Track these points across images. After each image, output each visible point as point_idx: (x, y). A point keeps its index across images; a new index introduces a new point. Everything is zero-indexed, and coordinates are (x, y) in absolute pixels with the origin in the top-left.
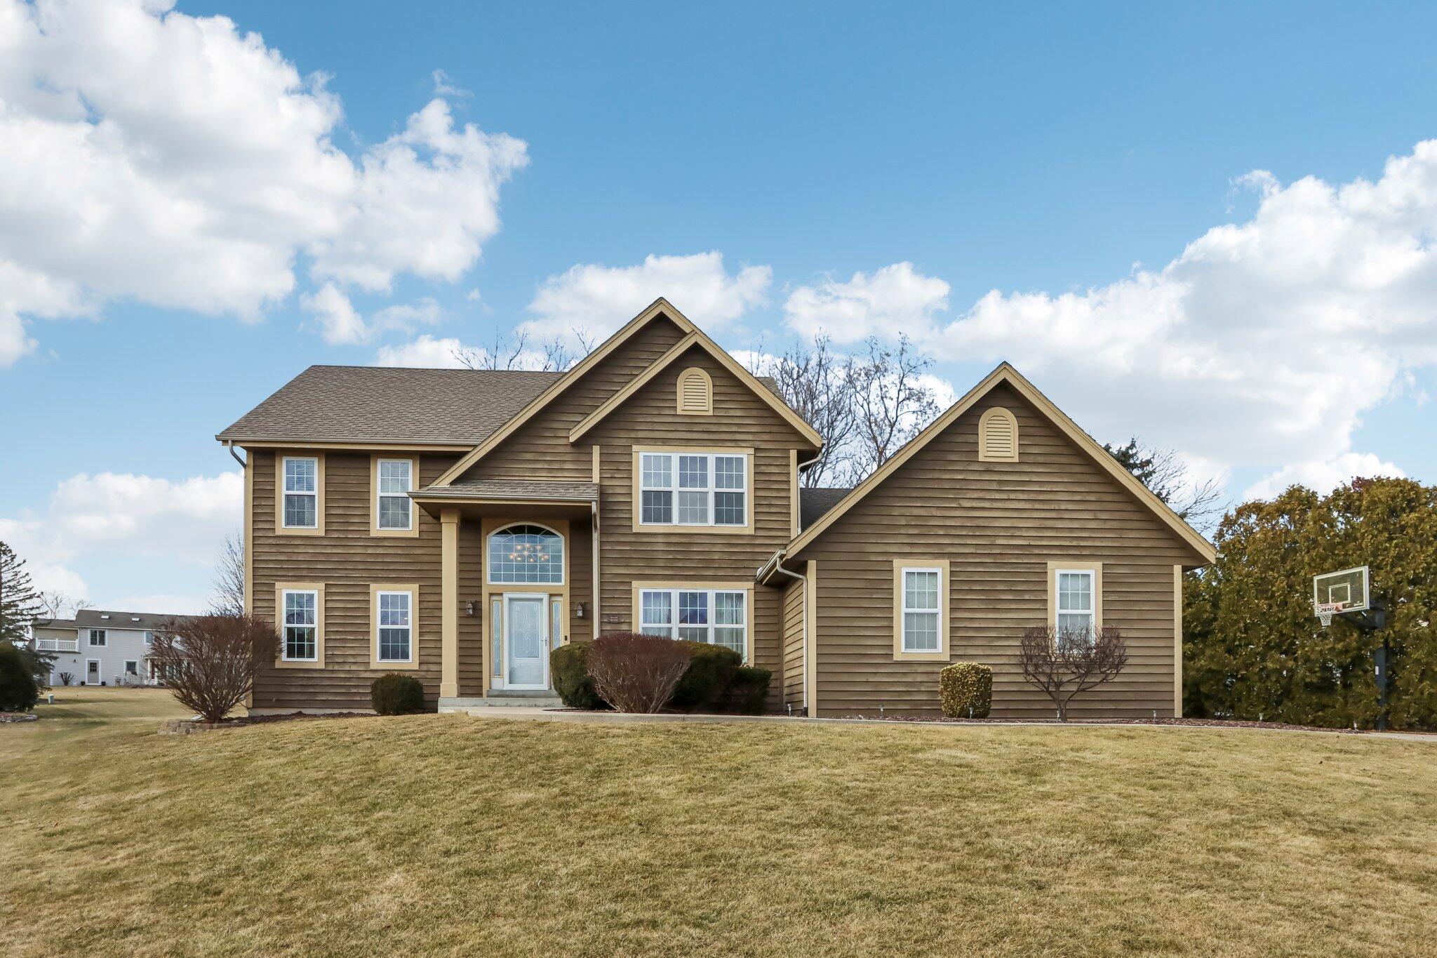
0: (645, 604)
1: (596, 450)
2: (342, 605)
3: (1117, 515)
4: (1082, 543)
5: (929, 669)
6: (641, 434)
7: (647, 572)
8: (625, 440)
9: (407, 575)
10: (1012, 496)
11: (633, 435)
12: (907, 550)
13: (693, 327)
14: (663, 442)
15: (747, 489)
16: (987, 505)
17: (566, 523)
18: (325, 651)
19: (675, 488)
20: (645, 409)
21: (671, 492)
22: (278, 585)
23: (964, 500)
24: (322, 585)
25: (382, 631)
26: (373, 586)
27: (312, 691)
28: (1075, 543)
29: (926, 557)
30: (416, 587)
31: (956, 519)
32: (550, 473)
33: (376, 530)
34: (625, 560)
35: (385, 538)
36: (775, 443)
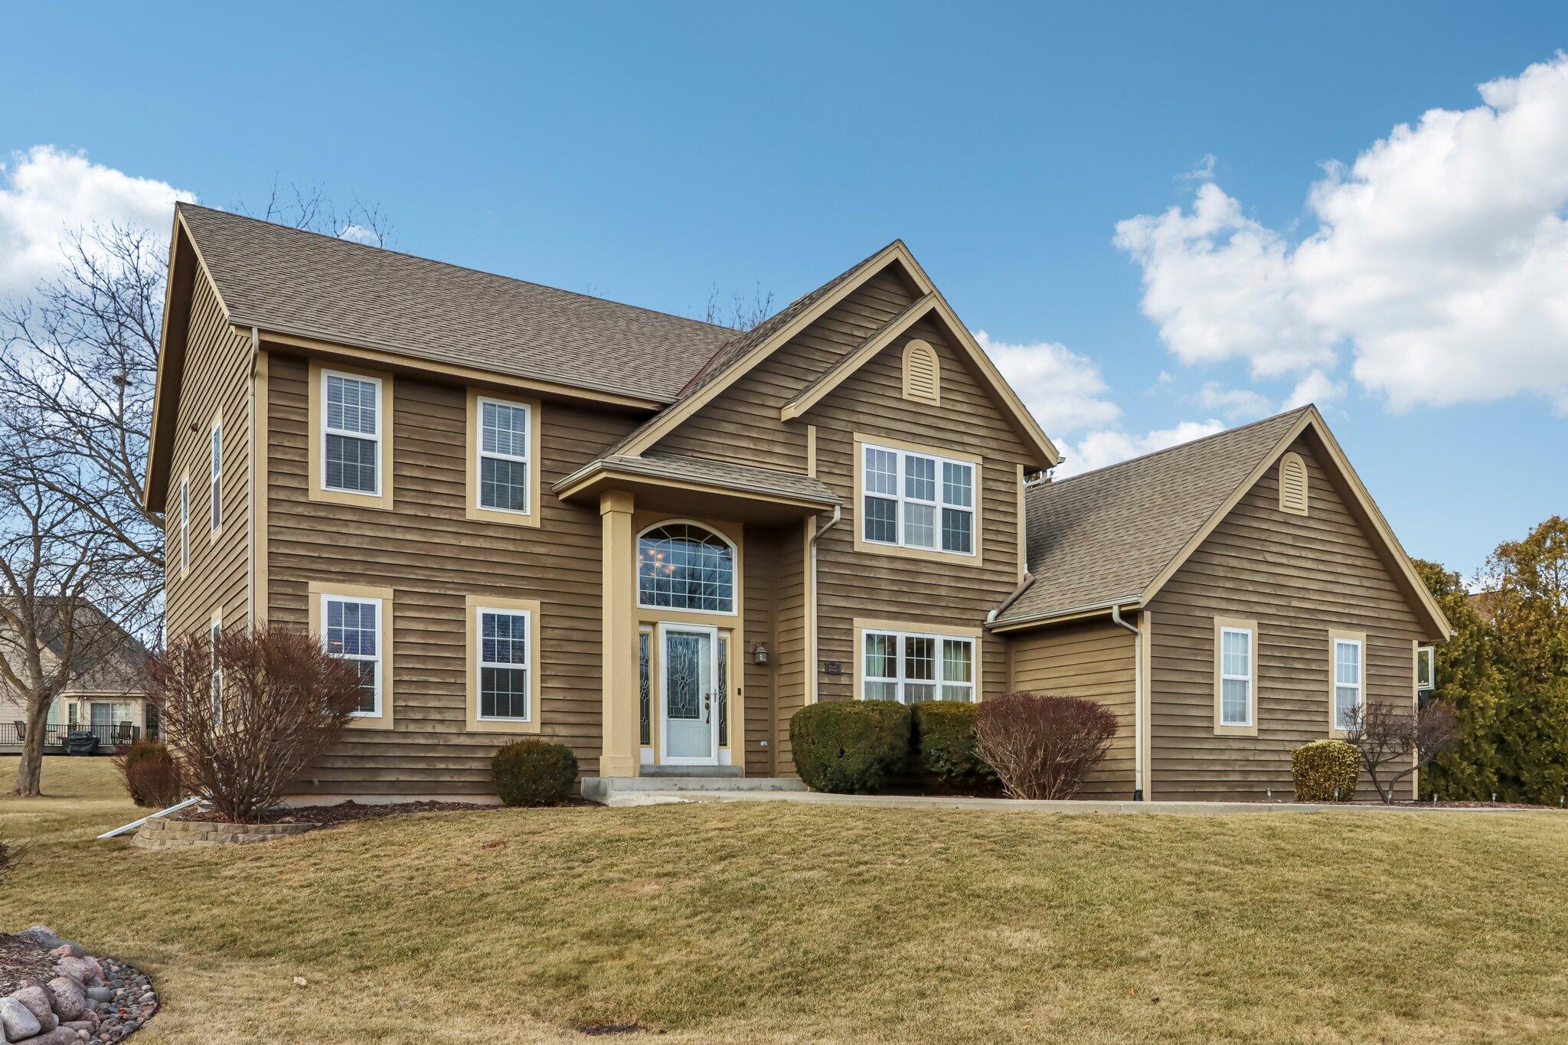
0: (868, 651)
1: (812, 431)
2: (421, 627)
3: (1375, 584)
4: (1353, 612)
5: (1241, 745)
6: (863, 419)
7: (870, 607)
8: (844, 423)
9: (523, 585)
10: (1304, 553)
11: (854, 418)
12: (1224, 605)
13: (933, 289)
14: (886, 434)
15: (975, 508)
16: (1284, 561)
17: (739, 528)
18: (394, 701)
19: (901, 496)
20: (867, 385)
21: (895, 502)
22: (313, 586)
23: (1269, 554)
24: (388, 592)
25: (484, 670)
26: (471, 599)
27: (373, 766)
28: (1347, 611)
29: (1238, 616)
30: (536, 604)
31: (1262, 575)
32: (756, 455)
33: (476, 508)
34: (844, 589)
35: (488, 524)
36: (1002, 453)
